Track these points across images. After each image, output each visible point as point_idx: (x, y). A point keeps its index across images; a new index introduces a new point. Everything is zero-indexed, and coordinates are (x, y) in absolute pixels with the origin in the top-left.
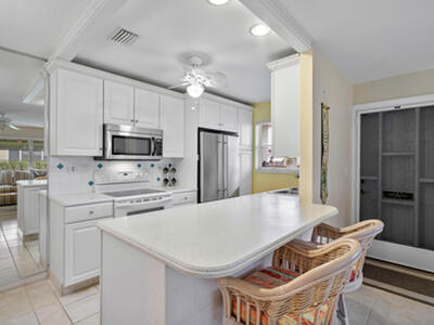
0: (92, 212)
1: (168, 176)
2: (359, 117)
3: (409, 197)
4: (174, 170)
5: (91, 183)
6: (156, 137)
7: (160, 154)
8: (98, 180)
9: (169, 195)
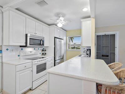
0: (26, 67)
1: (43, 52)
2: (96, 36)
3: (108, 56)
4: (45, 50)
5: (19, 56)
6: (43, 39)
7: (44, 45)
8: (22, 54)
9: (47, 59)
